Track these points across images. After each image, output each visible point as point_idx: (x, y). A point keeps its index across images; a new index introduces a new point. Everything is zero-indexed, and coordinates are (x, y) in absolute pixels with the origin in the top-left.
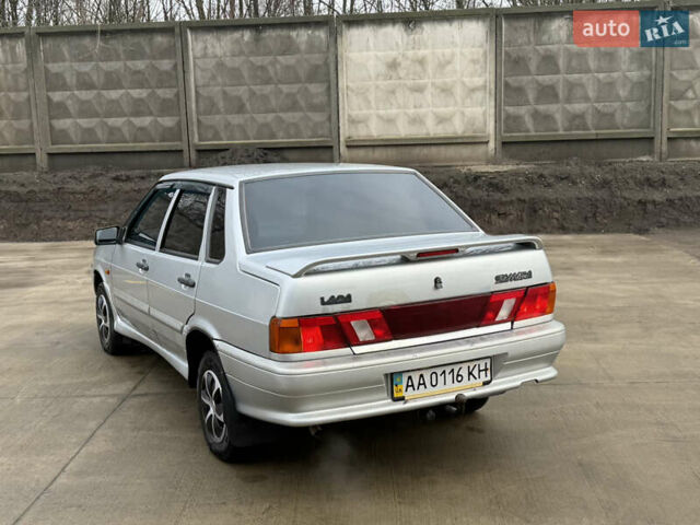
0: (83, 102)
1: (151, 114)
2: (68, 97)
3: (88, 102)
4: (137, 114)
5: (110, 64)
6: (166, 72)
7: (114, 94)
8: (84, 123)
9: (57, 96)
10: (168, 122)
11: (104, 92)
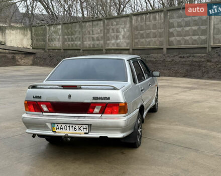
0: (178, 32)
1: (198, 35)
2: (174, 30)
3: (180, 31)
4: (194, 35)
5: (187, 18)
6: (204, 20)
7: (187, 29)
8: (178, 38)
9: (171, 30)
10: (203, 37)
11: (185, 28)
